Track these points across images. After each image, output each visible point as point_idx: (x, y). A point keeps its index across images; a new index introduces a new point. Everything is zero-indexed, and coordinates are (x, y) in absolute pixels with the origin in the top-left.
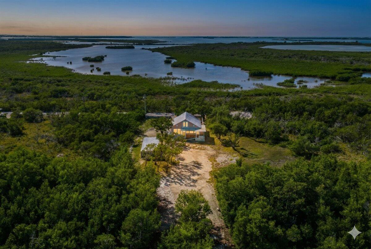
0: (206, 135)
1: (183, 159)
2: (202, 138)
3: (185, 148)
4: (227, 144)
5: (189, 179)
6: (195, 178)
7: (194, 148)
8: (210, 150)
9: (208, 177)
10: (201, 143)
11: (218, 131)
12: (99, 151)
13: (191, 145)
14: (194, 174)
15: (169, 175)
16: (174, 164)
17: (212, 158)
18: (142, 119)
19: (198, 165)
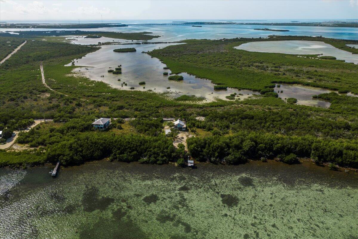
0: (186, 128)
1: (178, 136)
2: (184, 129)
3: (179, 133)
4: (192, 131)
5: (180, 142)
6: (182, 141)
7: (182, 133)
8: (187, 133)
9: (185, 141)
10: (184, 131)
11: (190, 127)
12: (153, 134)
13: (181, 132)
14: (182, 140)
15: (175, 141)
16: (176, 138)
17: (187, 136)
18: (162, 121)
19: (183, 138)
